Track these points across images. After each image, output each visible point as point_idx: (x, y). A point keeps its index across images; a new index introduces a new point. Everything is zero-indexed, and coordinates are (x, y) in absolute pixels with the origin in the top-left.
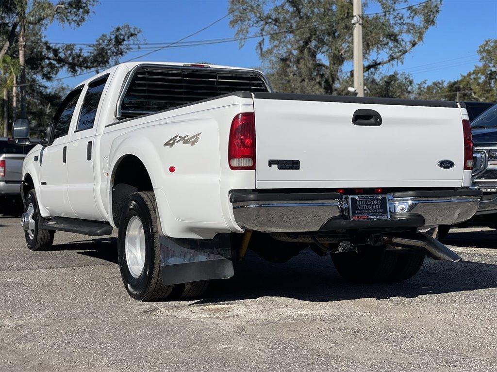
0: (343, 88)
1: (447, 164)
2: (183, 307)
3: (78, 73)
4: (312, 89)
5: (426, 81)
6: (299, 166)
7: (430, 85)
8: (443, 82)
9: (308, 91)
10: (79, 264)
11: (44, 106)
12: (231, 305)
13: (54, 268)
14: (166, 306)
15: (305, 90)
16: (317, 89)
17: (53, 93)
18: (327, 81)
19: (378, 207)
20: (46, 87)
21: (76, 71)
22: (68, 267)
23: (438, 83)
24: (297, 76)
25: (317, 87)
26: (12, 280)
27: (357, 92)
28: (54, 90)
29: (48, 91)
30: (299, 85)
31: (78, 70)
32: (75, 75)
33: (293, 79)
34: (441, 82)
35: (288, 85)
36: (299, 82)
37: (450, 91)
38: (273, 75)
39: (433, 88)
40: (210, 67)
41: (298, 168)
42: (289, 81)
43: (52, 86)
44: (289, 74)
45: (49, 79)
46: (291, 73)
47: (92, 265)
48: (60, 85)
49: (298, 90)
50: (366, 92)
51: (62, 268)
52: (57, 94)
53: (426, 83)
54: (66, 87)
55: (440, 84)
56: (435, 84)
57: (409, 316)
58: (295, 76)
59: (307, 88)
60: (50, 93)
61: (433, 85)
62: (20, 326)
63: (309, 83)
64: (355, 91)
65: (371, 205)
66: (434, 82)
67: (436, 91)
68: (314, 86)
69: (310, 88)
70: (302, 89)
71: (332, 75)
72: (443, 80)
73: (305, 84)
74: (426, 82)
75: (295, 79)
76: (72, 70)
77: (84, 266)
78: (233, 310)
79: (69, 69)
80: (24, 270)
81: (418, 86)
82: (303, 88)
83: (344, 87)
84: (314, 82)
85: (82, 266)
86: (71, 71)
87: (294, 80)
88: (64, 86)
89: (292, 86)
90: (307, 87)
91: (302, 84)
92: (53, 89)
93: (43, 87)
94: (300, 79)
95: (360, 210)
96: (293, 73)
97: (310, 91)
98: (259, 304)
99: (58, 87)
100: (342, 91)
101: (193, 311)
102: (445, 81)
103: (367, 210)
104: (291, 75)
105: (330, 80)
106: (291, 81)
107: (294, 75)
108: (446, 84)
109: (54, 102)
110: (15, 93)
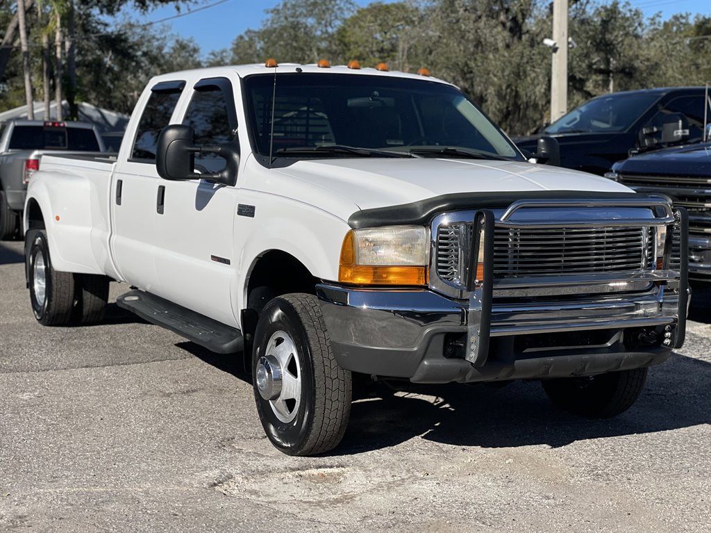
0: (538, 31)
2: (270, 472)
3: (150, 9)
4: (491, 32)
5: (660, 12)
7: (667, 21)
8: (687, 15)
9: (486, 35)
10: (130, 358)
11: (103, 52)
12: (343, 469)
13: (92, 367)
14: (244, 472)
15: (480, 34)
16: (498, 33)
17: (116, 33)
18: (514, 20)
20: (106, 25)
21: (147, 7)
22: (112, 365)
23: (681, 16)
24: (469, 12)
25: (500, 28)
26: (26, 396)
27: (557, 46)
28: (118, 27)
29: (109, 30)
30: (472, 27)
31: (149, 6)
32: (146, 12)
33: (463, 17)
34: (684, 15)
35: (455, 27)
36: (472, 22)
37: (698, 34)
38: (434, 11)
39: (673, 24)
42: (458, 21)
43: (115, 22)
44: (458, 9)
45: (111, 12)
46: (460, 7)
47: (148, 361)
48: (126, 20)
49: (471, 34)
50: (570, 46)
51: (104, 366)
52: (122, 35)
53: (660, 17)
54: (136, 23)
55: (683, 18)
56: (676, 18)
57: (614, 509)
58: (467, 12)
59: (484, 31)
60: (112, 33)
61: (673, 20)
62: (20, 517)
63: (487, 23)
64: (555, 44)
66: (675, 14)
67: (677, 30)
68: (495, 27)
69: (488, 31)
70: (476, 32)
71: (522, 10)
72: (688, 13)
73: (481, 24)
74: (661, 15)
75: (467, 18)
76: (141, 5)
77: (137, 363)
78: (345, 478)
79: (137, 4)
80: (48, 370)
81: (649, 21)
82: (479, 31)
83: (540, 28)
84: (494, 21)
85: (133, 363)
86: (139, 6)
87: (464, 19)
88: (132, 21)
89: (461, 27)
90: (484, 28)
91: (476, 24)
92: (116, 25)
93: (102, 24)
94: (473, 16)
96: (464, 8)
97: (488, 35)
98: (386, 469)
99: (124, 23)
100: (537, 35)
101: (285, 481)
102: (690, 14)
104: (461, 11)
105: (520, 17)
106: (461, 21)
107: (466, 10)
108: (692, 21)
109: (117, 47)
110: (60, 41)
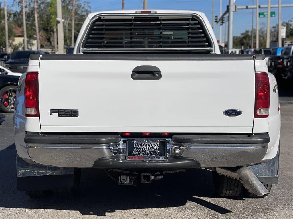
1: (232, 113)
6: (78, 114)
19: (156, 149)
40: (156, 13)
41: (77, 116)
65: (149, 147)
95: (137, 151)
103: (144, 151)
